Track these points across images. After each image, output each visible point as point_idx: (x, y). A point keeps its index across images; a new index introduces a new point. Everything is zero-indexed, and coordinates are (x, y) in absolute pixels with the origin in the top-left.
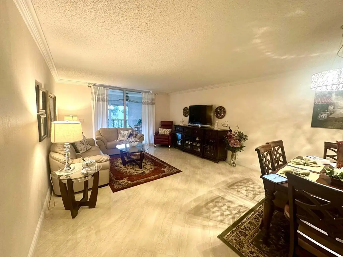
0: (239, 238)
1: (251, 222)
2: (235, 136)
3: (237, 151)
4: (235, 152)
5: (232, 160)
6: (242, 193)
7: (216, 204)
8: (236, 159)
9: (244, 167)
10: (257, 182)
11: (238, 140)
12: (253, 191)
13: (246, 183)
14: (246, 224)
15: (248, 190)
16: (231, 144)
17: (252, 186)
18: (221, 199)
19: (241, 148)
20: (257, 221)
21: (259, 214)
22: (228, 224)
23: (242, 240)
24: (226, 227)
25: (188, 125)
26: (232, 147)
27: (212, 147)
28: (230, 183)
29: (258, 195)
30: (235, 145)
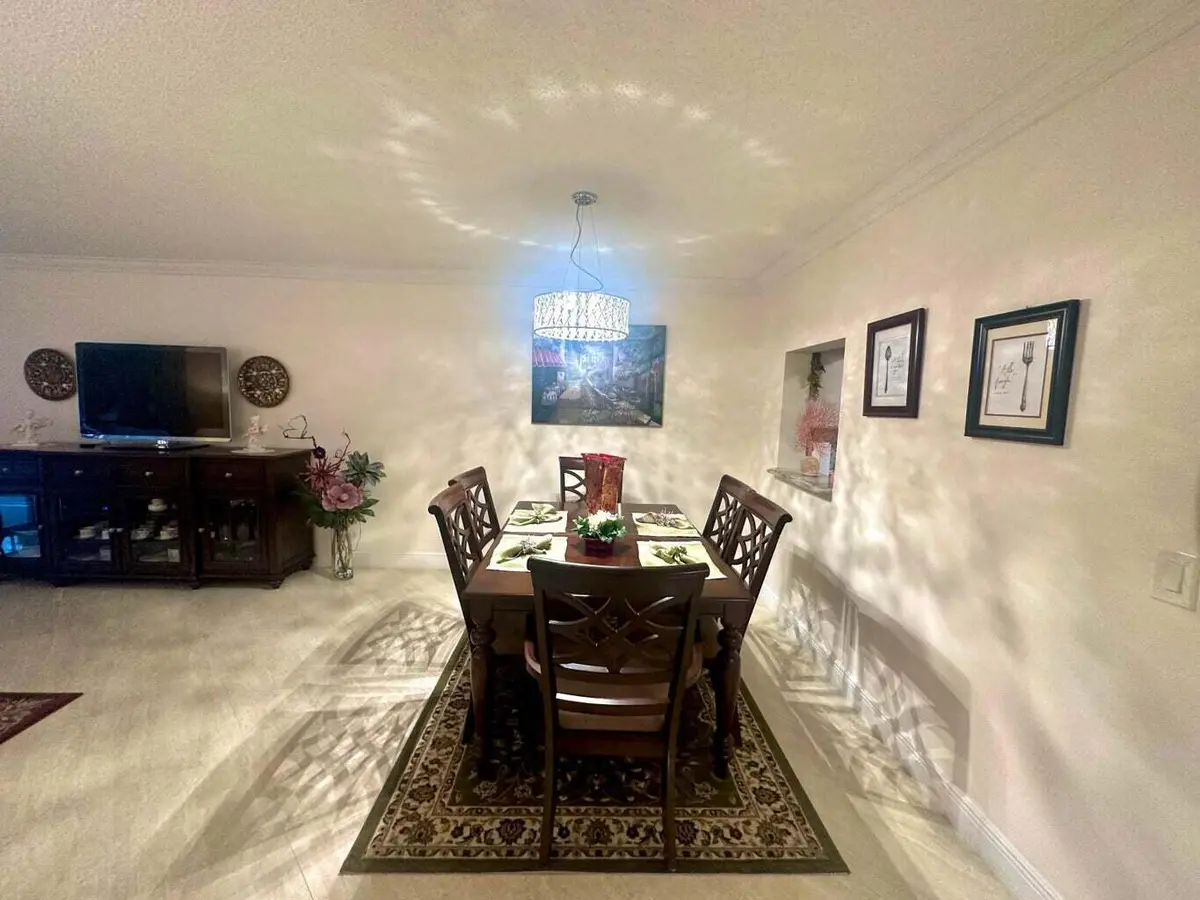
0: (415, 817)
1: (438, 738)
2: (337, 468)
3: (352, 523)
4: (345, 528)
5: (337, 556)
6: (393, 662)
7: (306, 753)
8: (350, 550)
9: (382, 569)
10: (428, 605)
11: (351, 481)
12: (423, 639)
13: (397, 623)
14: (424, 756)
15: (410, 641)
16: (329, 501)
17: (417, 624)
18: (325, 720)
19: (363, 510)
20: (452, 726)
21: (453, 700)
22: (370, 795)
23: (426, 814)
24: (364, 809)
25: (83, 446)
26: (335, 513)
27: (243, 529)
28: (345, 644)
29: (439, 643)
30: (343, 502)
